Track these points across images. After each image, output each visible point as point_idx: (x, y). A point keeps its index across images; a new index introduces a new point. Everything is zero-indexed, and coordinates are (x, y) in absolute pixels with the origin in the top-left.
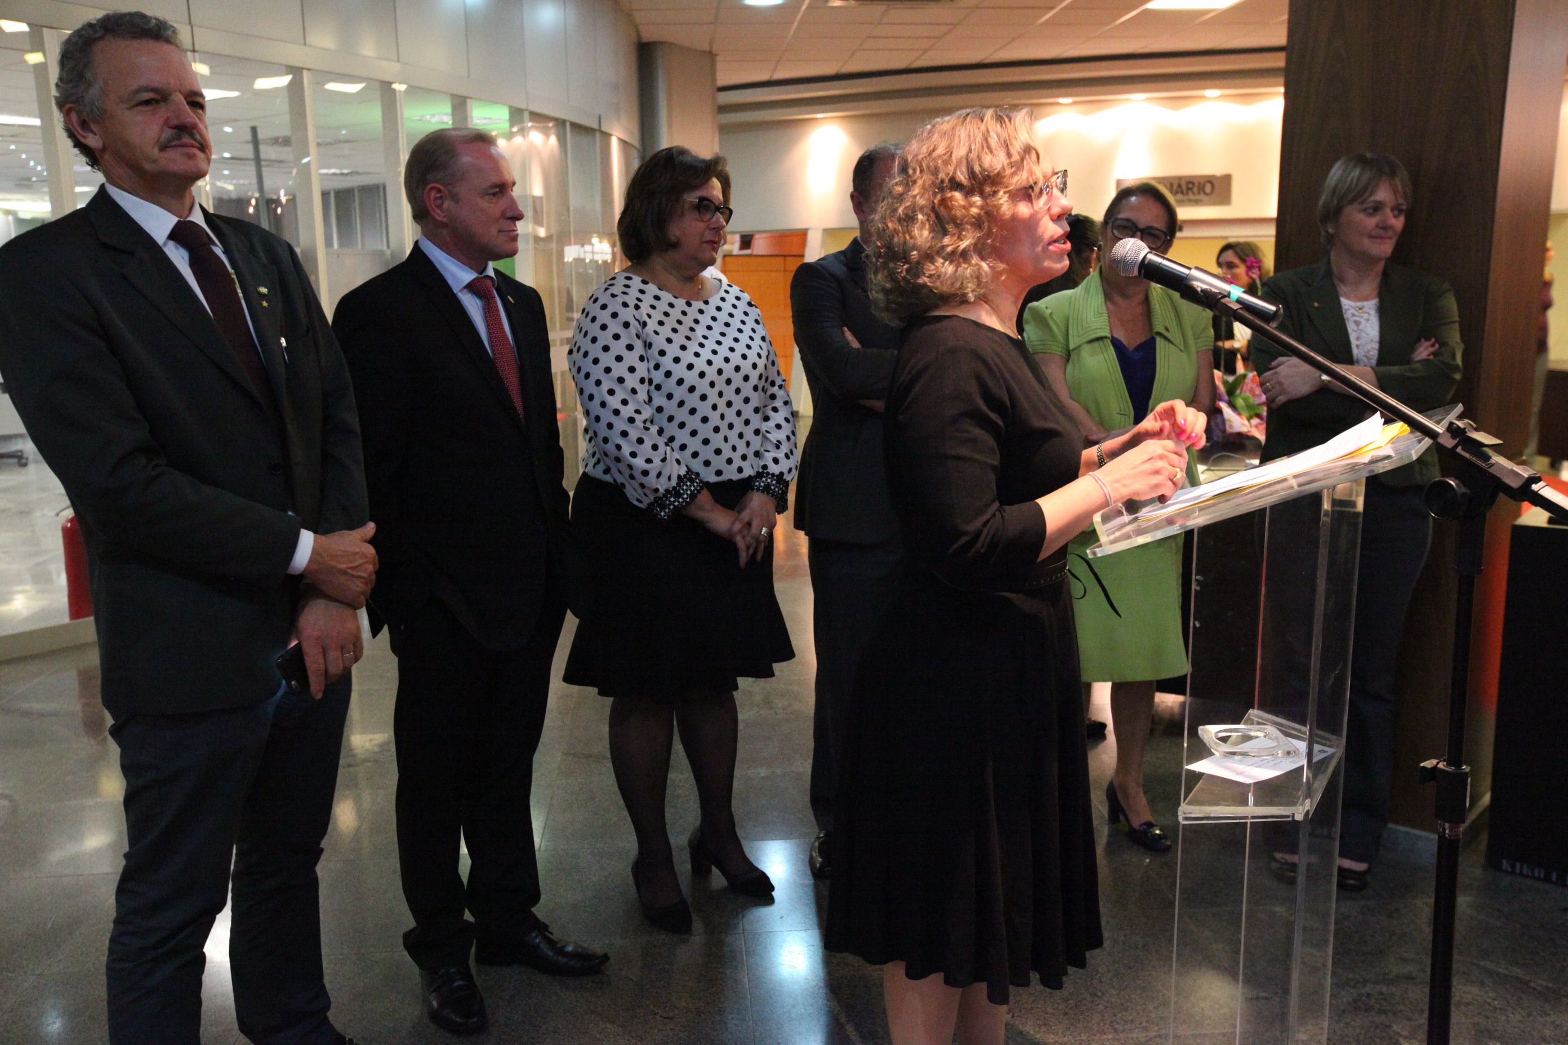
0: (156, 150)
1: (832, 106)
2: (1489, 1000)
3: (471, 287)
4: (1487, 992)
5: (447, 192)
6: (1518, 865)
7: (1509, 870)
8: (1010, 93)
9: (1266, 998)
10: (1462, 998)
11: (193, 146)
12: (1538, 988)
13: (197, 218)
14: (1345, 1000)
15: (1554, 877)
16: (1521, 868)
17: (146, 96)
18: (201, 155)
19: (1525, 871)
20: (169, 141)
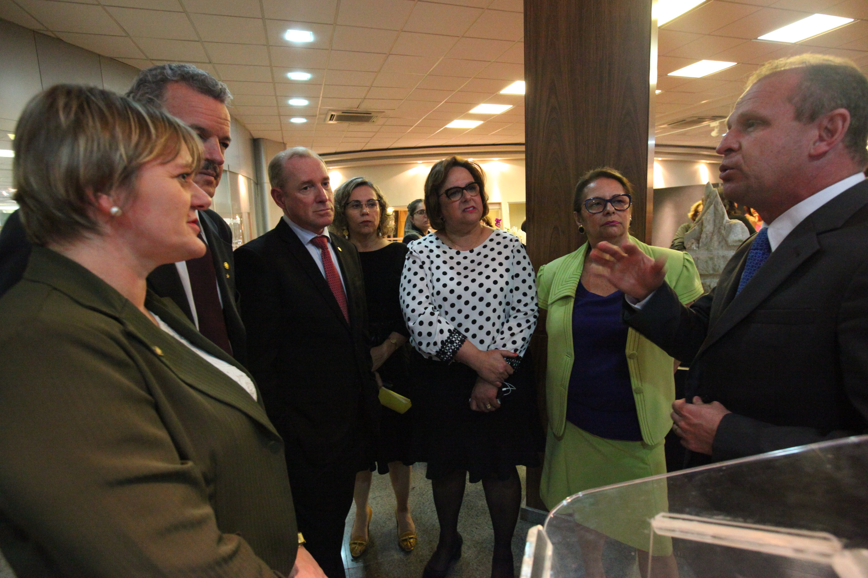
1: (333, 164)
3: (312, 242)
8: (398, 159)
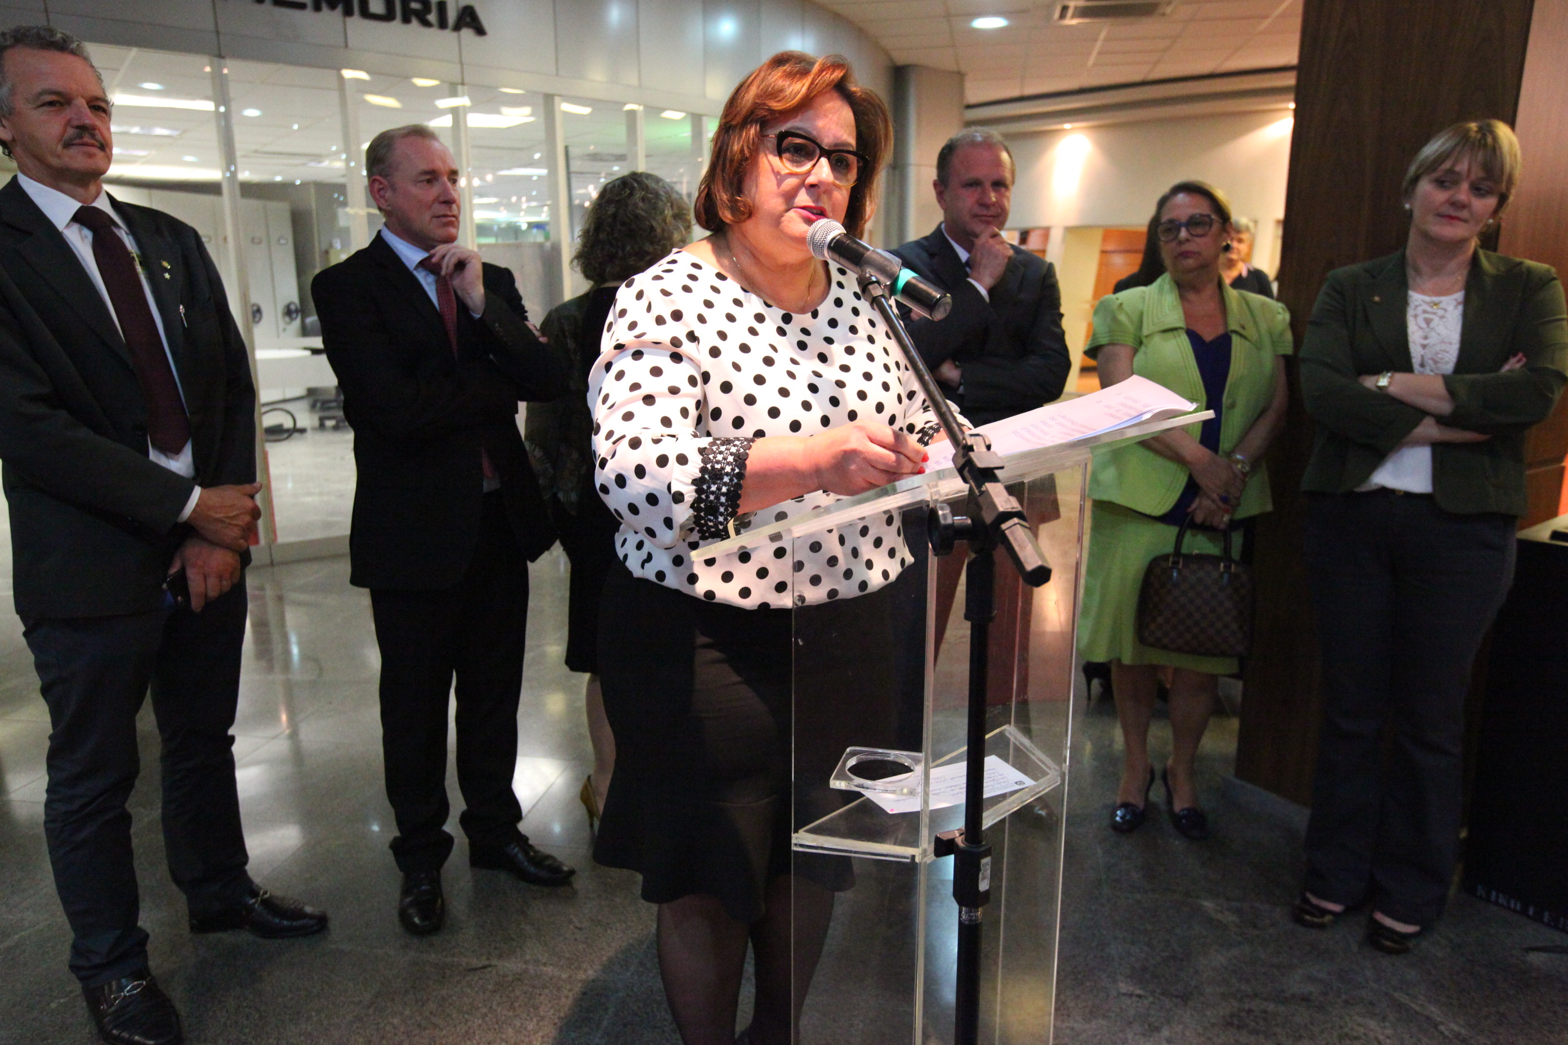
0: (60, 147)
2: (1381, 1037)
3: (422, 265)
4: (1385, 1027)
5: (386, 183)
6: (1494, 894)
7: (1484, 895)
9: (1139, 996)
10: (1352, 1029)
11: (92, 145)
12: (1447, 1033)
13: (103, 204)
14: (1221, 1013)
15: (1531, 912)
16: (1497, 897)
17: (49, 98)
18: (100, 154)
19: (1500, 901)
20: (71, 139)
